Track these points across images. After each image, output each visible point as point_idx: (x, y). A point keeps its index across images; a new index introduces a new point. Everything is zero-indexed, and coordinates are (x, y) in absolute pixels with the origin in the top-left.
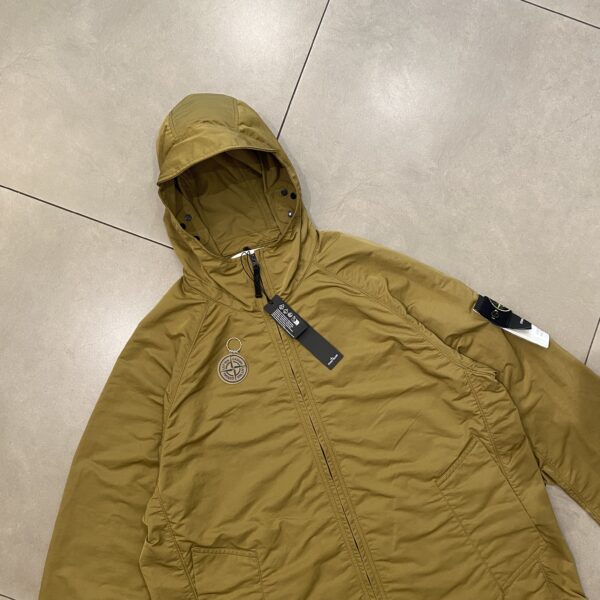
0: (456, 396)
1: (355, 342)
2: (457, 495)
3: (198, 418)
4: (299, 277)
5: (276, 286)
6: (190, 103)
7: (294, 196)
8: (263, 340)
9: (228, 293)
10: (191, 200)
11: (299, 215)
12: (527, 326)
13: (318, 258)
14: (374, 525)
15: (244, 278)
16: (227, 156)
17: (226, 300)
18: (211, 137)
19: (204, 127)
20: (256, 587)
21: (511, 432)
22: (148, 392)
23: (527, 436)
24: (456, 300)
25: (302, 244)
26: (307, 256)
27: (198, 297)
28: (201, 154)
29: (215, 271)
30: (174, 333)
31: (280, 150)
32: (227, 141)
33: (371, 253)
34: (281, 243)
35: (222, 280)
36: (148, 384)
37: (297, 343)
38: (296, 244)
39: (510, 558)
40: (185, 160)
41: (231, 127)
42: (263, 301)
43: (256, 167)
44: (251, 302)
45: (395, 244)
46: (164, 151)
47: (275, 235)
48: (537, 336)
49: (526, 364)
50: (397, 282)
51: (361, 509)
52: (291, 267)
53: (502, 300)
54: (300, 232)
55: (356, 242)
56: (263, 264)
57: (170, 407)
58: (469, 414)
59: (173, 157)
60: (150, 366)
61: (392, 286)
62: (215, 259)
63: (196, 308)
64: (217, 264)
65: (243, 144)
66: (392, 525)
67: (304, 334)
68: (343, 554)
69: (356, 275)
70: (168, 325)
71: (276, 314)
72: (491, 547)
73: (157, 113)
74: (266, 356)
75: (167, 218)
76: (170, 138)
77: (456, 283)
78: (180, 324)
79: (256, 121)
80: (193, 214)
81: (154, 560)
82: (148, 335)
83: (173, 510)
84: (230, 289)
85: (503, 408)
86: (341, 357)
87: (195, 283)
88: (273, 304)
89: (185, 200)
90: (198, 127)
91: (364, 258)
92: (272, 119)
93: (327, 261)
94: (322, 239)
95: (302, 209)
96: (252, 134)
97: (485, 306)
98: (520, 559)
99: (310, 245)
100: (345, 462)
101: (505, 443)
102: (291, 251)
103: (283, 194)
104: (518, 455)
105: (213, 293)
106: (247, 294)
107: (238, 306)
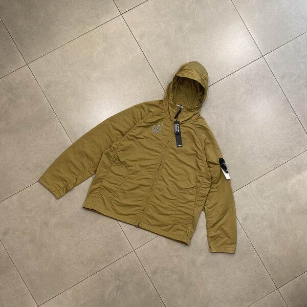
0: (199, 175)
1: (187, 146)
2: (182, 196)
3: (141, 133)
4: (188, 121)
5: (181, 119)
6: (196, 63)
7: (201, 102)
8: (168, 128)
9: (169, 113)
10: (179, 84)
11: (199, 107)
12: (227, 172)
13: (195, 120)
14: (159, 187)
15: (176, 111)
16: (194, 81)
17: (167, 113)
18: (195, 75)
19: (195, 72)
20: (123, 179)
21: (204, 192)
22: (134, 118)
23: (207, 196)
24: (217, 155)
25: (194, 115)
26: (193, 118)
27: (162, 107)
28: (190, 77)
29: (170, 104)
30: (150, 110)
31: (207, 90)
32: (197, 78)
33: (207, 129)
34: (190, 110)
35: (170, 108)
36: (136, 117)
37: (175, 135)
38: (193, 113)
39: (182, 219)
40: (185, 75)
41: (200, 76)
42: (175, 120)
43: (198, 89)
44: (173, 118)
45: (214, 133)
46: (182, 69)
47: (190, 108)
48: (227, 176)
49: (220, 181)
50: (208, 141)
51: (159, 182)
52: (188, 118)
53: (227, 163)
54: (196, 112)
55: (206, 124)
56: (182, 112)
57: (137, 125)
58: (199, 181)
59: (183, 72)
60: (139, 114)
61: (206, 141)
62: (173, 101)
63: (160, 109)
64: (172, 103)
65: (200, 82)
66: (162, 190)
67: (178, 135)
68: (147, 188)
69: (200, 132)
70: (150, 108)
71: (176, 125)
72: (180, 213)
73: (187, 60)
74: (166, 133)
75: (170, 84)
76: (186, 68)
77: (220, 151)
78: (153, 110)
79: (207, 79)
80: (176, 88)
81: (107, 154)
82: (144, 106)
83: (120, 147)
84: (171, 111)
85: (207, 185)
86: (182, 146)
87: (164, 103)
88: (177, 122)
89: (177, 84)
91: (205, 129)
92: (211, 82)
93: (196, 123)
94: (200, 118)
96: (204, 81)
97: (222, 161)
98: (184, 221)
99: (195, 117)
100: (164, 169)
101: (201, 193)
102: (191, 114)
103: (200, 100)
104: (202, 198)
105: (166, 109)
106: (173, 115)
107: (169, 116)
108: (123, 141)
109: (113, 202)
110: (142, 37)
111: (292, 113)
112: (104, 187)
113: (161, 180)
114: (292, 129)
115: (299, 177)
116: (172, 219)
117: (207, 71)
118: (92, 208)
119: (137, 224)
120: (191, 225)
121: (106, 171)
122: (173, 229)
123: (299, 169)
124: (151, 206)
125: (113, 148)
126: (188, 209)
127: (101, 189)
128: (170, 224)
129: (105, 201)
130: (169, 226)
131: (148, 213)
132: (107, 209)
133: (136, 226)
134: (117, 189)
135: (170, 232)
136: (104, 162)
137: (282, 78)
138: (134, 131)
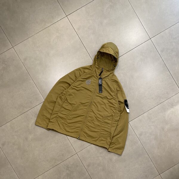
0: (114, 109)
2: (104, 121)
3: (79, 85)
4: (107, 77)
5: (103, 76)
6: (111, 43)
7: (115, 66)
8: (95, 82)
9: (96, 72)
10: (101, 56)
11: (113, 69)
12: (128, 108)
13: (111, 77)
14: (90, 116)
15: (100, 72)
16: (110, 55)
17: (95, 73)
18: (110, 51)
19: (111, 49)
20: (70, 112)
21: (117, 118)
22: (76, 77)
23: (118, 121)
24: (123, 98)
25: (111, 74)
26: (110, 76)
27: (91, 69)
28: (107, 52)
29: (97, 67)
30: (85, 71)
31: (118, 59)
32: (112, 52)
33: (118, 82)
34: (108, 71)
35: (96, 69)
36: (77, 76)
37: (98, 86)
40: (105, 51)
41: (114, 51)
42: (99, 77)
43: (113, 59)
44: (98, 75)
45: (122, 85)
46: (103, 47)
48: (128, 110)
50: (118, 89)
52: (107, 75)
53: (129, 102)
54: (112, 72)
55: (118, 79)
56: (103, 72)
57: (77, 80)
59: (104, 49)
60: (79, 73)
62: (98, 66)
63: (90, 71)
65: (113, 55)
66: (93, 118)
67: (100, 86)
69: (114, 83)
70: (85, 70)
71: (100, 80)
72: (103, 131)
73: (106, 41)
74: (94, 84)
75: (96, 56)
76: (105, 46)
77: (125, 95)
79: (118, 53)
80: (100, 58)
81: (60, 97)
82: (81, 69)
83: (68, 93)
85: (118, 115)
86: (102, 93)
87: (93, 67)
90: (110, 48)
92: (120, 54)
93: (112, 79)
94: (114, 75)
95: (114, 69)
96: (116, 54)
98: (105, 135)
99: (111, 75)
100: (93, 106)
101: (115, 119)
102: (109, 73)
103: (114, 65)
104: (115, 122)
105: (94, 70)
106: (98, 74)
107: (96, 75)
108: (69, 89)
109: (64, 125)
110: (79, 29)
111: (168, 73)
112: (59, 116)
113: (91, 112)
114: (168, 81)
115: (172, 109)
116: (98, 134)
117: (118, 48)
118: (53, 129)
119: (78, 137)
120: (109, 137)
121: (60, 107)
122: (99, 140)
123: (172, 105)
124: (86, 127)
125: (64, 93)
126: (108, 128)
127: (57, 117)
128: (97, 137)
129: (60, 124)
130: (97, 138)
131: (84, 131)
132: (61, 129)
133: (77, 138)
134: (66, 118)
135: (97, 141)
136: (58, 102)
137: (162, 51)
138: (75, 83)
